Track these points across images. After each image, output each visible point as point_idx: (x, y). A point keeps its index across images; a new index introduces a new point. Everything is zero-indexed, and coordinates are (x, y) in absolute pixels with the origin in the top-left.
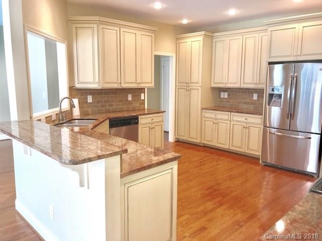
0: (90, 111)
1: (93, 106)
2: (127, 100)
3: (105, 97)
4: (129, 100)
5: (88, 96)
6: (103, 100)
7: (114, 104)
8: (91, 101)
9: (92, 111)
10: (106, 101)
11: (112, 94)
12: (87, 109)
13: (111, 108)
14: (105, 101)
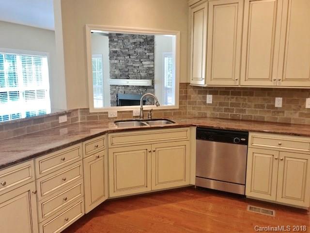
0: (209, 113)
1: (214, 108)
2: (273, 107)
3: (233, 98)
4: (276, 106)
5: (208, 96)
6: (230, 102)
7: (247, 109)
8: (211, 102)
9: (212, 114)
10: (232, 105)
11: (243, 95)
12: (205, 112)
13: (241, 115)
14: (231, 103)
